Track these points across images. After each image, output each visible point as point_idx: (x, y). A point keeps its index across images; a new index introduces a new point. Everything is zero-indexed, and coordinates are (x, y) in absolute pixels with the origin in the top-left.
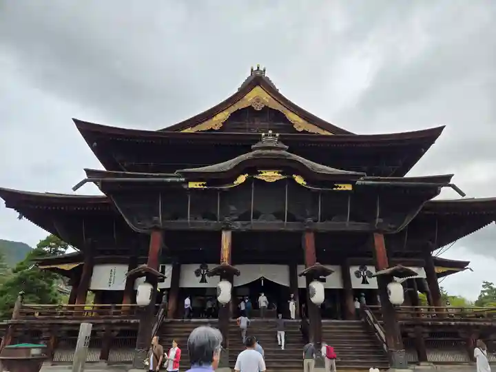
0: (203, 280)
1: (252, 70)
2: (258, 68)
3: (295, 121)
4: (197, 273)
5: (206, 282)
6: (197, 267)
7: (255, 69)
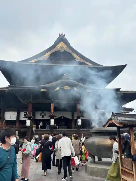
0: (43, 117)
1: (59, 34)
2: (62, 34)
3: (76, 57)
4: (41, 115)
5: (44, 117)
6: (41, 112)
7: (61, 34)
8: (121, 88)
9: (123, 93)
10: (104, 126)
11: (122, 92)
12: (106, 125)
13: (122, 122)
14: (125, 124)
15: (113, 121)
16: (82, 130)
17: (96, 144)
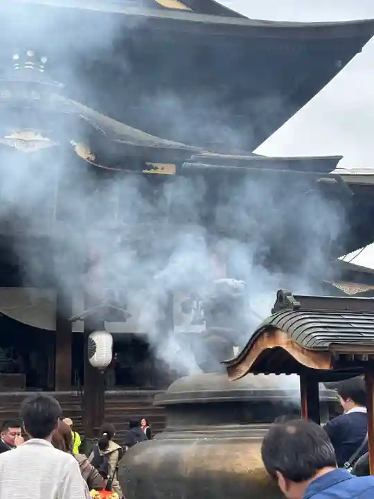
8: (341, 157)
9: (351, 185)
10: (232, 368)
11: (345, 180)
12: (239, 363)
13: (327, 344)
14: (343, 357)
15: (282, 340)
16: (113, 392)
17: (186, 471)
